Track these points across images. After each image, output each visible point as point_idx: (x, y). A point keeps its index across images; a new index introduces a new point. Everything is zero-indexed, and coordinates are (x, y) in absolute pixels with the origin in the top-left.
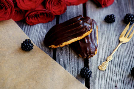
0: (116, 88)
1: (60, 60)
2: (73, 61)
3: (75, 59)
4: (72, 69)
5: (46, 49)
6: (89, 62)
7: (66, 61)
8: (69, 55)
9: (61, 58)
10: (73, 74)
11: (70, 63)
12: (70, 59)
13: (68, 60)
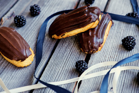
0: (112, 89)
1: (60, 51)
2: (73, 55)
3: (76, 53)
4: (68, 63)
5: (49, 39)
6: (91, 58)
7: (65, 54)
8: (70, 48)
9: (61, 49)
10: (68, 67)
11: (69, 56)
12: (71, 53)
13: (69, 53)
